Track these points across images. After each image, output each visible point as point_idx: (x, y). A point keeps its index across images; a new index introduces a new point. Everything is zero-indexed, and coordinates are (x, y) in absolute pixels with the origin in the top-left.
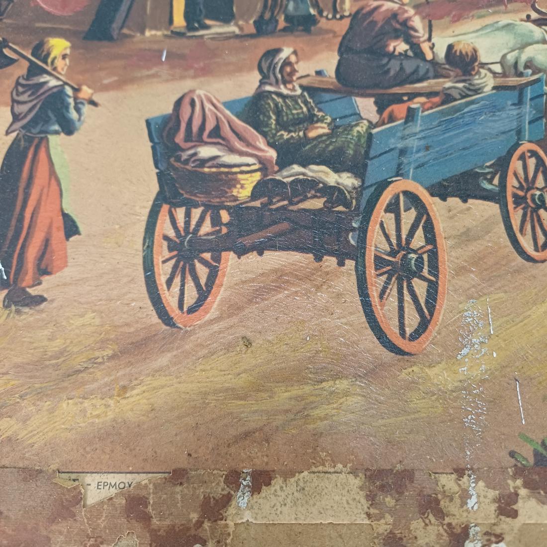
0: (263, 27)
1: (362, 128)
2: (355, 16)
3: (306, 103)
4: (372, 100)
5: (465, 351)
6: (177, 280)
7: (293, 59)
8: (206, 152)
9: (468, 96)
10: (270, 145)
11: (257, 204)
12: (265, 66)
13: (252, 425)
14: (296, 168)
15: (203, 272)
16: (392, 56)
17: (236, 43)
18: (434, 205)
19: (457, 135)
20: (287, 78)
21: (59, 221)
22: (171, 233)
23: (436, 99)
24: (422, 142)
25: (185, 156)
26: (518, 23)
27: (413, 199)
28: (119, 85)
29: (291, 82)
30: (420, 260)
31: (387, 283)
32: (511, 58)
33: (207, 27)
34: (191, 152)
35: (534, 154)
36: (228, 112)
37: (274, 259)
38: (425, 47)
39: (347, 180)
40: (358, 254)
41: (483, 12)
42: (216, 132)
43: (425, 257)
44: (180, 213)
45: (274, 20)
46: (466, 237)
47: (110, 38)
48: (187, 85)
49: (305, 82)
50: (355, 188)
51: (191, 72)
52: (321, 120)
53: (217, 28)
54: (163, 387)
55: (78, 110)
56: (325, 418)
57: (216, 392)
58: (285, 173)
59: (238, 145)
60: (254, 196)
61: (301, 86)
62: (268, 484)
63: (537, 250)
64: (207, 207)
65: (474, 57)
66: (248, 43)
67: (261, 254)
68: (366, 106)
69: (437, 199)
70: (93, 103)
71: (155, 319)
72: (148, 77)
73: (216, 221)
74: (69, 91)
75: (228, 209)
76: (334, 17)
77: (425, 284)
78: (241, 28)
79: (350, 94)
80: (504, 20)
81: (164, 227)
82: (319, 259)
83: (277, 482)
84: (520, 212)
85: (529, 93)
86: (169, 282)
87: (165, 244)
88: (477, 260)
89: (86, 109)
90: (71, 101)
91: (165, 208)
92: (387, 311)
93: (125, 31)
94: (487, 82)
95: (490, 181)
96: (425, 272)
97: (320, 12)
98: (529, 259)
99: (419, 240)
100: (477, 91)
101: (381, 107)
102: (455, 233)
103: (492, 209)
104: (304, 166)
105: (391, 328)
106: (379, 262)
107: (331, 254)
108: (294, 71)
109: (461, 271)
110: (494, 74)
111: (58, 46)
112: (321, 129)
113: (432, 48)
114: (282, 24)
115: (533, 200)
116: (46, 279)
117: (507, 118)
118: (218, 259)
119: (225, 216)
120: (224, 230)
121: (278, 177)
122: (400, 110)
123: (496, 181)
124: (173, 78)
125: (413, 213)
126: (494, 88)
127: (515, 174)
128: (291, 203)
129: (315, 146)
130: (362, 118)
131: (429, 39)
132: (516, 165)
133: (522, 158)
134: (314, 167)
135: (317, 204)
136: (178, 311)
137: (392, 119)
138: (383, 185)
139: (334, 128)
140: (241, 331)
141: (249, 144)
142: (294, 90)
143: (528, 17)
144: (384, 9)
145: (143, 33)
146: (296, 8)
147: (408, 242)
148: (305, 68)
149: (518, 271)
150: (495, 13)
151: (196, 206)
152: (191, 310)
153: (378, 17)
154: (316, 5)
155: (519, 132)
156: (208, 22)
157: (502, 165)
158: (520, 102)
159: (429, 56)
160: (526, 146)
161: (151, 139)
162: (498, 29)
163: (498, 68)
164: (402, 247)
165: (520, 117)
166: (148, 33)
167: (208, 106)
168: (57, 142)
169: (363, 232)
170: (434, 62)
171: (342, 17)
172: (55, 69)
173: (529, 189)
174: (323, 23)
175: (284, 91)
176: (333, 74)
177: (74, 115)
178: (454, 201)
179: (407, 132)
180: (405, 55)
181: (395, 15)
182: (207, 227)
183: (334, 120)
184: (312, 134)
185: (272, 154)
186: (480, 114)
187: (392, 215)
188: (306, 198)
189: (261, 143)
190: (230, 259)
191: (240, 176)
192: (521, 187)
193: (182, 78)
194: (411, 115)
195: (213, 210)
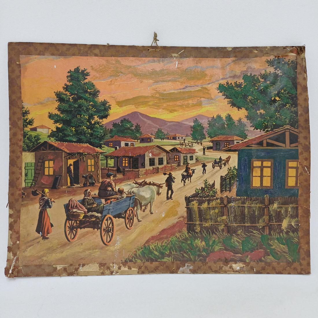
0: (85, 185)
1: (102, 205)
2: (102, 182)
3: (92, 200)
4: (104, 199)
5: (116, 245)
6: (70, 234)
7: (90, 191)
8: (74, 210)
9: (121, 199)
10: (86, 209)
11: (84, 220)
12: (85, 193)
13: (82, 257)
14: (91, 213)
15: (74, 232)
16: (108, 191)
17: (79, 188)
18: (114, 219)
19: (119, 206)
20: (89, 195)
21: (50, 224)
22: (69, 226)
23: (116, 199)
24: (113, 208)
25: (71, 211)
26: (132, 184)
27: (110, 218)
28: (58, 198)
29: (90, 196)
30: (111, 229)
31: (105, 233)
32: (130, 191)
33: (74, 185)
34: (72, 210)
35: (131, 210)
36: (78, 202)
37: (87, 229)
38: (114, 189)
39: (99, 215)
40: (101, 228)
41: (125, 181)
42: (76, 206)
43: (112, 229)
44: (70, 222)
45: (87, 184)
46: (119, 225)
47: (56, 188)
48: (71, 197)
49: (92, 196)
51: (72, 195)
52: (95, 204)
53: (76, 186)
54: (68, 251)
55: (51, 203)
56: (93, 256)
57: (77, 252)
58: (89, 214)
59: (80, 209)
60: (83, 218)
61: (92, 197)
62: (85, 266)
63: (130, 227)
64: (75, 221)
65: (123, 191)
66: (82, 188)
67: (84, 229)
68: (103, 201)
69: (114, 218)
70: (54, 202)
71: (67, 241)
72: (64, 196)
73: (77, 223)
74: (49, 200)
75: (78, 221)
76: (98, 183)
77: (111, 233)
78: (81, 186)
79: (100, 198)
80: (129, 183)
81: (68, 225)
82: (94, 229)
83: (86, 265)
84: (128, 220)
85: (132, 198)
86: (69, 234)
87: (68, 228)
88: (120, 229)
89: (53, 203)
90: (50, 201)
91: (68, 221)
92: (105, 238)
93: (59, 187)
94: (125, 196)
95: (123, 215)
96: (111, 231)
97: (95, 182)
98: (128, 229)
99: (111, 226)
100: (123, 198)
101: (106, 201)
102: (117, 224)
103: (123, 220)
104: (92, 212)
105: (105, 241)
106: (104, 230)
107: (96, 228)
108: (90, 194)
109: (117, 231)
110: (126, 194)
111: (47, 190)
112: (95, 205)
113: (115, 189)
114: (88, 184)
115: (130, 218)
116: (48, 234)
117: (127, 203)
118: (77, 230)
119: (78, 222)
120: (78, 225)
121: (87, 215)
122: (109, 201)
123: (124, 215)
124: (68, 196)
125: (110, 221)
126: (126, 197)
127: (128, 214)
128: (89, 219)
129: (94, 209)
130: (102, 203)
131: (115, 187)
132: (128, 212)
133: (129, 211)
134: (93, 212)
135: (94, 219)
136: (70, 239)
137: (107, 203)
138: (105, 216)
139: (97, 205)
140: (81, 242)
141: (82, 209)
142: (90, 198)
143: (134, 182)
144: (107, 181)
145: (62, 187)
146: (91, 181)
147: (109, 226)
148: (92, 193)
149: (126, 231)
150: (128, 181)
151: (73, 221)
152: (73, 239)
153: (106, 183)
154: (95, 180)
155: (129, 205)
156: (74, 184)
157: (126, 212)
158: (130, 200)
159: (115, 191)
160: (130, 208)
161: (65, 208)
162: (128, 185)
163: (127, 193)
164: (108, 227)
165: (130, 203)
166: (63, 187)
167: (75, 201)
168: (48, 210)
169: (102, 224)
170: (116, 192)
171: (99, 183)
172: (46, 195)
173: (130, 216)
174: (96, 184)
175: (89, 198)
176: (97, 195)
177: (51, 204)
178: (117, 219)
179: (110, 206)
180: (111, 190)
181: (109, 182)
182: (75, 224)
183: (97, 203)
184: (93, 206)
185: (86, 210)
186: (123, 202)
187: (107, 221)
188: (92, 218)
189: (84, 208)
190: (79, 229)
191: (81, 215)
192: (128, 216)
193: (70, 196)
194: (111, 202)
195: (76, 221)
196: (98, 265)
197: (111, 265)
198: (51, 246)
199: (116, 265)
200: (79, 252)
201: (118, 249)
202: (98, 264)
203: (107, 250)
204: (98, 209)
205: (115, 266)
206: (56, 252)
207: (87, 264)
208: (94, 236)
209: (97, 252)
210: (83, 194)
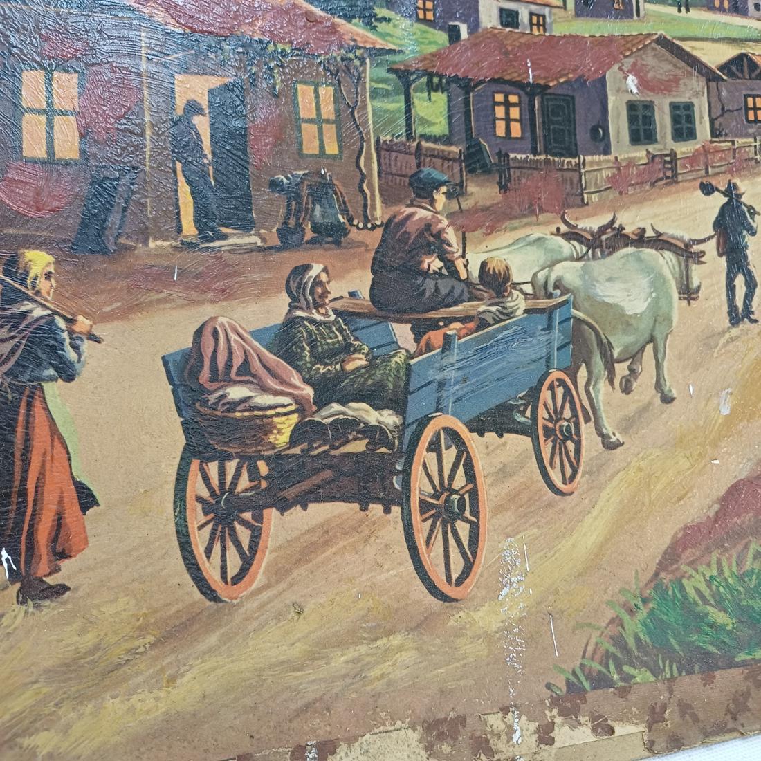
0: (288, 237)
1: (400, 358)
2: (387, 225)
3: (341, 330)
4: (409, 326)
5: (505, 591)
6: (217, 548)
7: (324, 277)
8: (236, 393)
9: (502, 320)
10: (306, 381)
11: (297, 451)
12: (293, 285)
13: (311, 696)
14: (336, 407)
15: (244, 535)
16: (426, 274)
17: (259, 257)
18: (471, 438)
19: (491, 365)
20: (319, 300)
21: (71, 492)
22: (205, 494)
23: (471, 325)
24: (460, 373)
25: (212, 399)
26: (549, 237)
27: (454, 436)
28: (124, 313)
29: (322, 306)
30: (462, 499)
31: (433, 526)
32: (541, 276)
33: (224, 237)
34: (220, 393)
35: (562, 383)
36: (256, 343)
37: (320, 512)
38: (459, 264)
39: (389, 418)
40: (403, 499)
41: (515, 223)
42: (245, 368)
43: (467, 497)
44: (213, 469)
45: (299, 228)
46: (503, 473)
47: (104, 251)
48: (207, 311)
49: (338, 305)
50: (396, 427)
51: (210, 295)
52: (358, 351)
53: (236, 239)
54: (214, 669)
55: (76, 348)
56: (382, 676)
57: (270, 667)
58: (324, 413)
59: (271, 383)
60: (293, 442)
61: (334, 311)
62: (333, 753)
63: (564, 483)
64: (243, 458)
65: (507, 277)
66: (275, 256)
67: (305, 508)
68: (403, 333)
69: (475, 435)
70: (94, 338)
71: (198, 595)
72: (159, 301)
73: (254, 474)
74: (61, 323)
75: (267, 460)
76: (365, 227)
77: (468, 526)
78: (263, 239)
79: (385, 319)
80: (536, 233)
81: (196, 487)
82: (364, 508)
83: (342, 749)
84: (550, 445)
85: (557, 318)
86: (208, 551)
87: (199, 506)
88: (513, 497)
89: (86, 346)
90: (65, 335)
91: (195, 464)
92: (433, 558)
93: (122, 240)
94: (518, 303)
95: (523, 414)
96: (467, 514)
97: (350, 220)
98: (558, 492)
99: (460, 481)
100: (509, 315)
101: (418, 334)
102: (493, 470)
103: (525, 442)
104: (343, 404)
105: (438, 574)
106: (424, 506)
107: (378, 500)
108: (326, 292)
109: (499, 509)
110: (525, 294)
111: (38, 261)
112: (357, 362)
113: (466, 266)
114: (309, 235)
115: (561, 431)
116: (65, 564)
117: (536, 346)
118: (259, 518)
119: (263, 468)
120: (264, 484)
121: (317, 419)
122: (436, 337)
123: (528, 414)
124: (190, 303)
125: (454, 451)
126: (526, 311)
127: (545, 405)
128: (333, 447)
129: (353, 381)
130: (400, 348)
131: (463, 256)
132: (546, 395)
133: (551, 388)
134: (353, 405)
135: (358, 446)
136: (222, 584)
137: (429, 348)
138: (424, 422)
139: (372, 359)
140: (291, 597)
141: (283, 382)
142: (326, 315)
143: (558, 229)
144: (416, 217)
145: (145, 242)
146: (323, 215)
147: (450, 484)
148: (337, 289)
149: (550, 505)
150: (527, 224)
151: (230, 457)
152: (237, 579)
153: (411, 228)
154: (345, 211)
155: (548, 359)
156: (224, 230)
157: (534, 394)
158: (549, 327)
159: (463, 276)
160: (556, 375)
161: (171, 382)
162: (530, 244)
163: (528, 289)
164: (445, 488)
165: (549, 342)
166: (152, 244)
167: (233, 337)
168: (54, 391)
169: (406, 474)
170: (467, 282)
171: (374, 227)
172: (38, 293)
173: (557, 421)
174: (354, 234)
175: (318, 317)
176: (368, 297)
177: (71, 355)
178: (491, 436)
179: (445, 362)
180: (438, 273)
181: (428, 226)
182: (244, 482)
183: (371, 349)
184: (350, 367)
185: (309, 391)
186: (512, 341)
187: (434, 455)
188: (347, 442)
189: (296, 379)
190: (272, 514)
191: (276, 420)
192: (551, 419)
193: (200, 302)
195: (248, 461)
196: (414, 736)
197: (495, 721)
198: (90, 639)
199: (524, 718)
200: (288, 661)
201: (520, 620)
202: (412, 727)
203: (459, 632)
204: (380, 385)
205: (516, 727)
206: (125, 680)
207: (352, 740)
208: (371, 551)
209: (400, 649)
210: (279, 291)
